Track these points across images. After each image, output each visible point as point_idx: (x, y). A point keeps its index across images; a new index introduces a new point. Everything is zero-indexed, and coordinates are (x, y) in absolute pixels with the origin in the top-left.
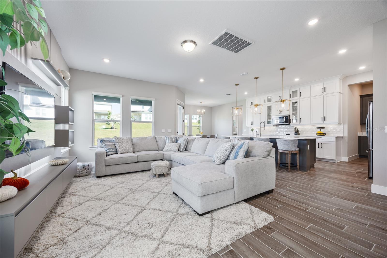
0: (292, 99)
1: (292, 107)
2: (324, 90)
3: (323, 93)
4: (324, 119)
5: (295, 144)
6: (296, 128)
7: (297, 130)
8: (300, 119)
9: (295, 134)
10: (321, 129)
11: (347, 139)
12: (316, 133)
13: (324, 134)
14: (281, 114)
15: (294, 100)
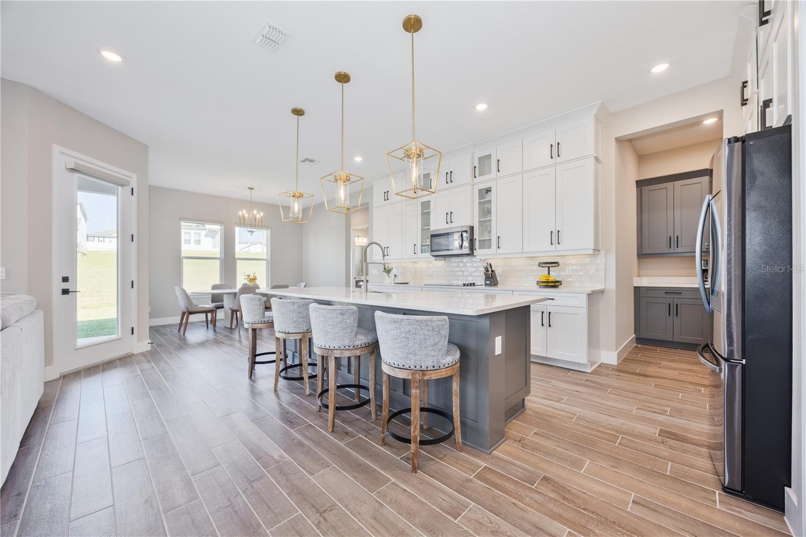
0: (479, 179)
1: (479, 203)
2: (556, 150)
3: (553, 161)
4: (556, 237)
5: (437, 340)
6: (489, 265)
7: (490, 272)
8: (499, 237)
9: (487, 282)
10: (549, 268)
11: (613, 298)
12: (538, 280)
13: (557, 284)
14: (452, 225)
15: (483, 182)
